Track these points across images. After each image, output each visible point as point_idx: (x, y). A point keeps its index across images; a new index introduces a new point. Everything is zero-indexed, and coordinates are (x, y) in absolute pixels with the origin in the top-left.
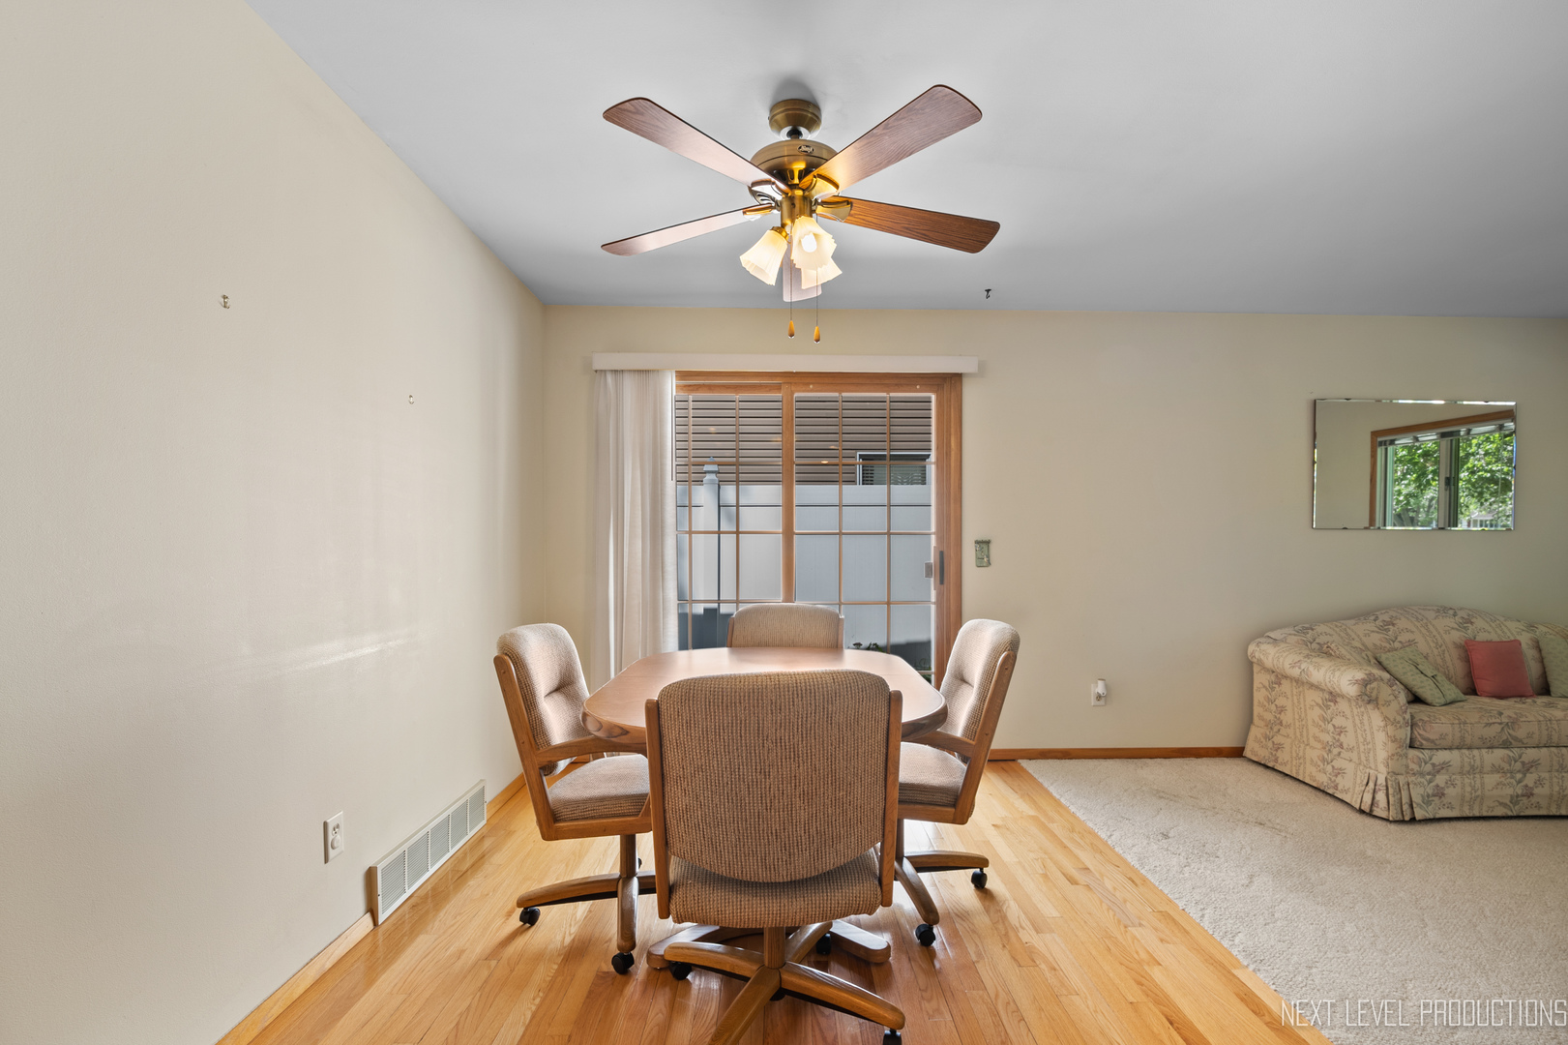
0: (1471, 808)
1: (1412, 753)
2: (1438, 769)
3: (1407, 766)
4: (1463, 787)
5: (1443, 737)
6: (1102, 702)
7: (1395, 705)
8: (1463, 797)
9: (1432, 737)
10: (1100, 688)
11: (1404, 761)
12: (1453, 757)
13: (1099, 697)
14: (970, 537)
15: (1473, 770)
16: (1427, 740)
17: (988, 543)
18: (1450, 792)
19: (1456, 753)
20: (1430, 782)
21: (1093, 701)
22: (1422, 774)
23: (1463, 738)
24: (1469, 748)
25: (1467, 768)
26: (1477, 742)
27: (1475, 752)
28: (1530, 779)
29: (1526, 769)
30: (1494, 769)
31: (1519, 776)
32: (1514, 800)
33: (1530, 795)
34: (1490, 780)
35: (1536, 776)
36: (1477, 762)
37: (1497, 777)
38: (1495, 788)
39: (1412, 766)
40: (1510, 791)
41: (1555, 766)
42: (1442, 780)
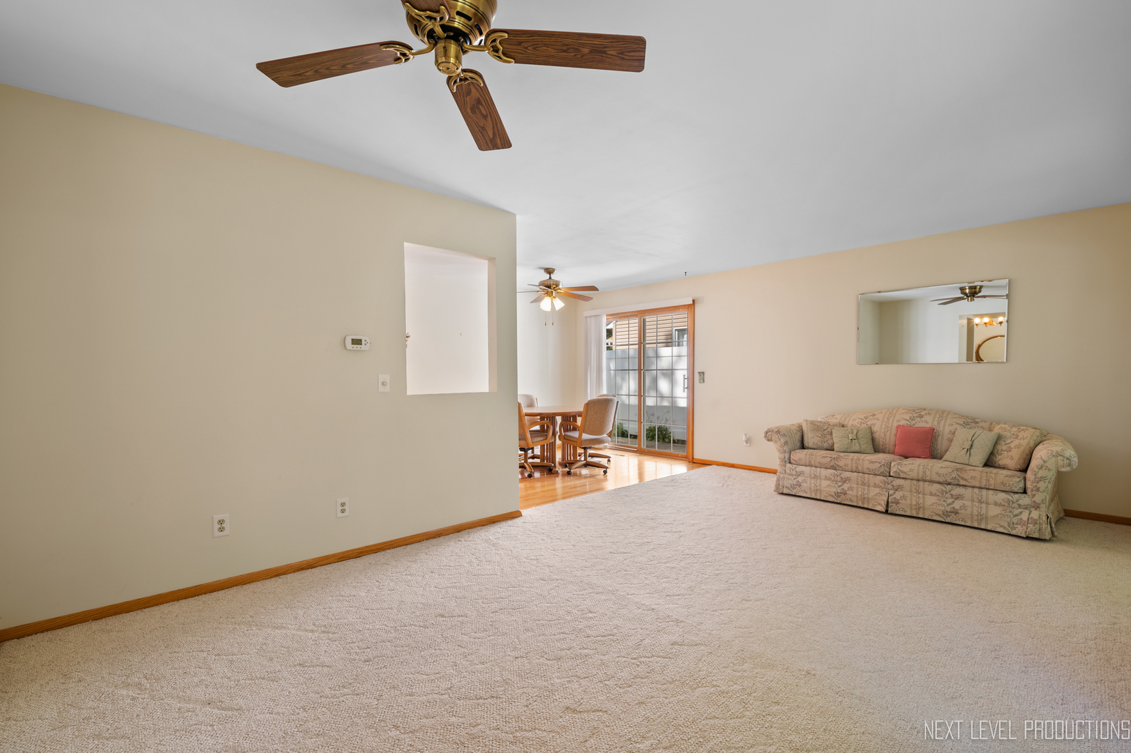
0: (816, 494)
1: (788, 465)
2: (799, 474)
3: (785, 471)
4: (811, 484)
5: (800, 459)
8: (811, 489)
9: (795, 459)
11: (784, 468)
12: (807, 470)
13: (745, 441)
14: (696, 371)
15: (815, 477)
16: (794, 460)
17: (703, 373)
18: (804, 485)
19: (809, 468)
20: (795, 479)
21: (745, 444)
22: (792, 475)
23: (810, 461)
24: (816, 467)
26: (818, 465)
27: (818, 469)
28: (846, 486)
29: (845, 481)
30: (827, 478)
31: (840, 484)
32: (838, 494)
33: (845, 494)
34: (825, 483)
35: (849, 485)
36: (818, 474)
37: (828, 482)
38: (827, 488)
39: (787, 471)
40: (834, 490)
41: (860, 482)
42: (800, 479)
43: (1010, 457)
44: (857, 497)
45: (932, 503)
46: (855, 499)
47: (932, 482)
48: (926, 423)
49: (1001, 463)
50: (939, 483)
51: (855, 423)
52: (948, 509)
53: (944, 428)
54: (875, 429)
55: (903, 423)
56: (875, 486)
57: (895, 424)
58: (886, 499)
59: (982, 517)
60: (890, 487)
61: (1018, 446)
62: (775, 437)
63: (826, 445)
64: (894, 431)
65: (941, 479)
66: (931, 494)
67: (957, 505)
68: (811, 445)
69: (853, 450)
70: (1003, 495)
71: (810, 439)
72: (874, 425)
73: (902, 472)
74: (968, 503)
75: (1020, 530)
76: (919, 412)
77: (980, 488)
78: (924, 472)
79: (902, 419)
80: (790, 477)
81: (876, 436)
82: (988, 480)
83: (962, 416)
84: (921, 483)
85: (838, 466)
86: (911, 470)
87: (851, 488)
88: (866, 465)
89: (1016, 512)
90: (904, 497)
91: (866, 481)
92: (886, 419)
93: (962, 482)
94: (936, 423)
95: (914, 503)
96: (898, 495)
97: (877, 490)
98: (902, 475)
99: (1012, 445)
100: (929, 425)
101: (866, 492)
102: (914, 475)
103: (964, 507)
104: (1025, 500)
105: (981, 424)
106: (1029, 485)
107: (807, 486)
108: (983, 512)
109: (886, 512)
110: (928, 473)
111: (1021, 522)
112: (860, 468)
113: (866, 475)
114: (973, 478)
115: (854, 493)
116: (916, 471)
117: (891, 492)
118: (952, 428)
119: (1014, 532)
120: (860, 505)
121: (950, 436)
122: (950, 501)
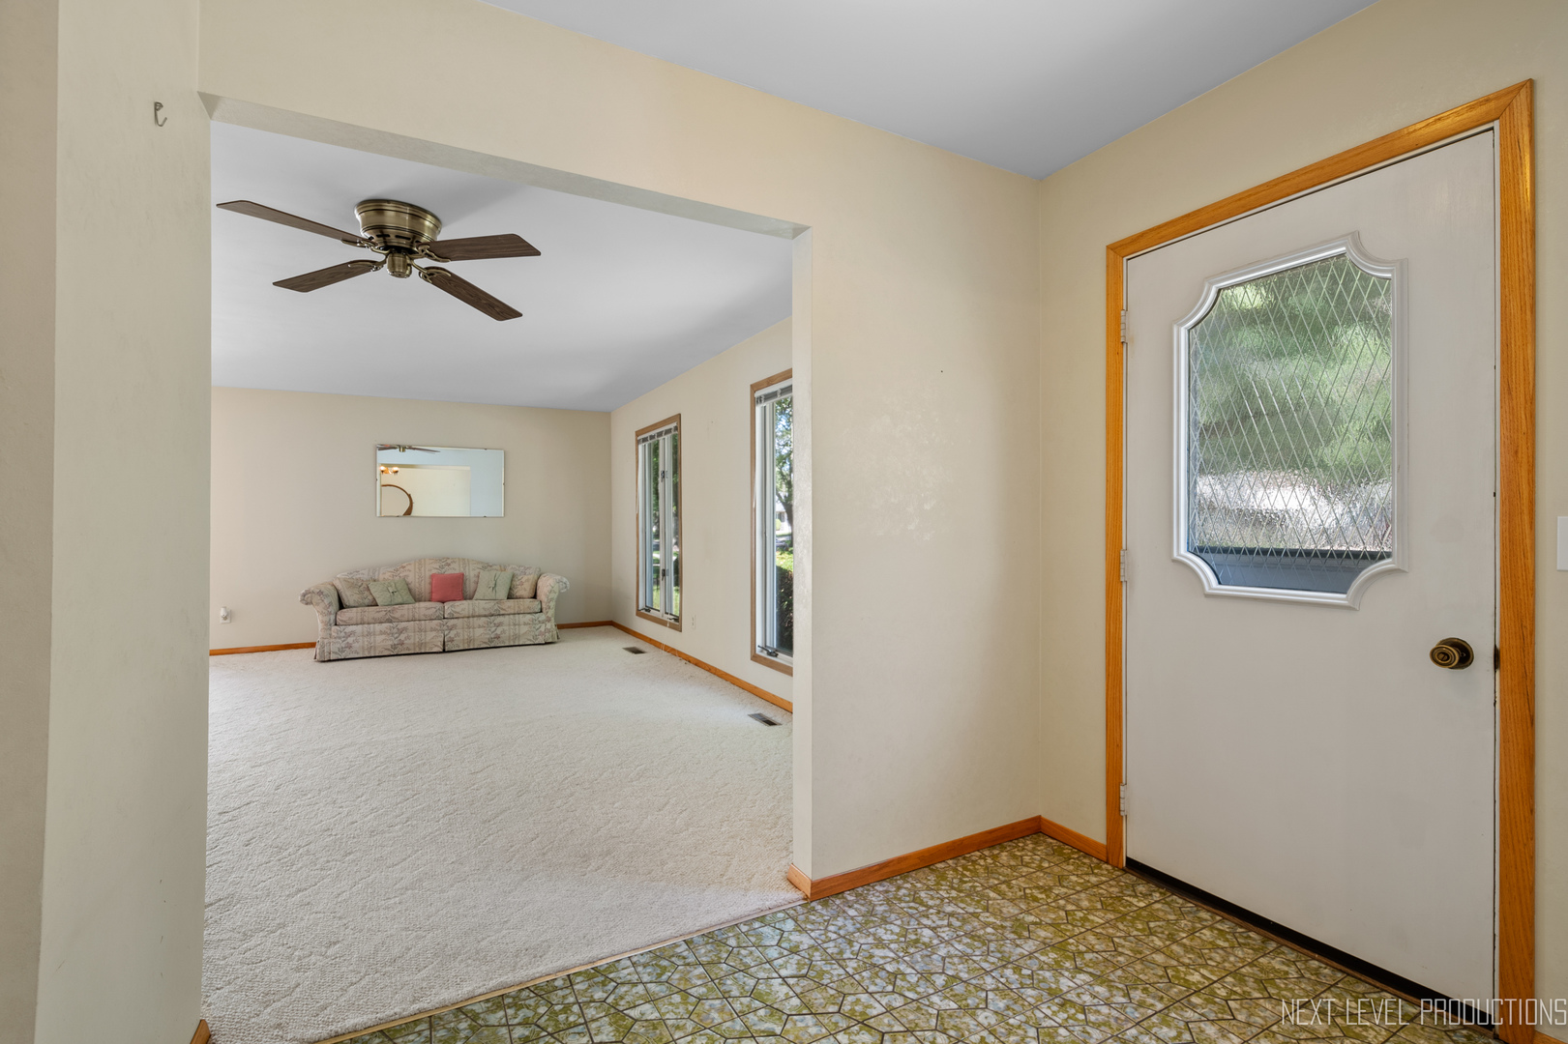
0: (369, 652)
1: (334, 628)
2: (348, 635)
3: (330, 635)
4: (363, 642)
5: (350, 619)
6: (228, 621)
7: (322, 605)
8: (363, 648)
9: (344, 619)
10: (222, 613)
11: (328, 632)
12: (358, 629)
13: (225, 618)
15: (369, 634)
18: (356, 645)
19: (360, 626)
20: (344, 641)
21: (221, 620)
22: (340, 638)
23: (362, 619)
24: (368, 624)
25: (366, 633)
26: (371, 621)
27: (372, 625)
28: (402, 637)
29: (401, 632)
30: (382, 633)
31: (396, 635)
32: (394, 647)
33: (402, 644)
34: (379, 638)
35: (406, 635)
36: (372, 630)
37: (383, 637)
38: (382, 642)
39: (333, 634)
40: (391, 643)
41: (417, 630)
42: (350, 640)
43: (524, 590)
44: (414, 644)
45: (480, 634)
46: (412, 647)
47: (479, 616)
48: (455, 569)
49: (518, 594)
50: (485, 616)
51: (386, 576)
52: (492, 636)
53: (471, 574)
54: (410, 579)
55: (434, 571)
56: (432, 630)
57: (428, 574)
58: (442, 640)
59: (517, 636)
60: (445, 627)
61: (528, 580)
62: (317, 598)
63: (366, 601)
64: (428, 580)
65: (487, 613)
66: (480, 627)
67: (498, 632)
68: (352, 603)
69: (396, 602)
70: (529, 617)
71: (349, 597)
72: (408, 576)
73: (456, 612)
74: (506, 628)
75: (541, 640)
76: (445, 561)
77: (514, 614)
78: (474, 610)
79: (432, 569)
80: (338, 640)
81: (412, 586)
82: (519, 607)
83: (479, 562)
84: (471, 619)
85: (394, 618)
86: (463, 610)
87: (408, 638)
88: (423, 612)
89: (538, 627)
90: (457, 635)
91: (423, 627)
92: (417, 570)
93: (502, 612)
94: (462, 569)
95: (466, 637)
96: (452, 634)
97: (434, 634)
98: (456, 615)
99: (523, 580)
100: (457, 572)
101: (423, 637)
102: (466, 613)
103: (503, 632)
104: (542, 617)
105: (494, 567)
106: (544, 606)
107: (359, 646)
108: (517, 632)
109: (444, 651)
110: (476, 609)
111: (541, 634)
112: (417, 617)
113: (423, 622)
114: (509, 607)
115: (412, 641)
116: (467, 610)
117: (446, 632)
118: (476, 572)
119: (537, 642)
120: (417, 651)
121: (476, 579)
122: (493, 629)
